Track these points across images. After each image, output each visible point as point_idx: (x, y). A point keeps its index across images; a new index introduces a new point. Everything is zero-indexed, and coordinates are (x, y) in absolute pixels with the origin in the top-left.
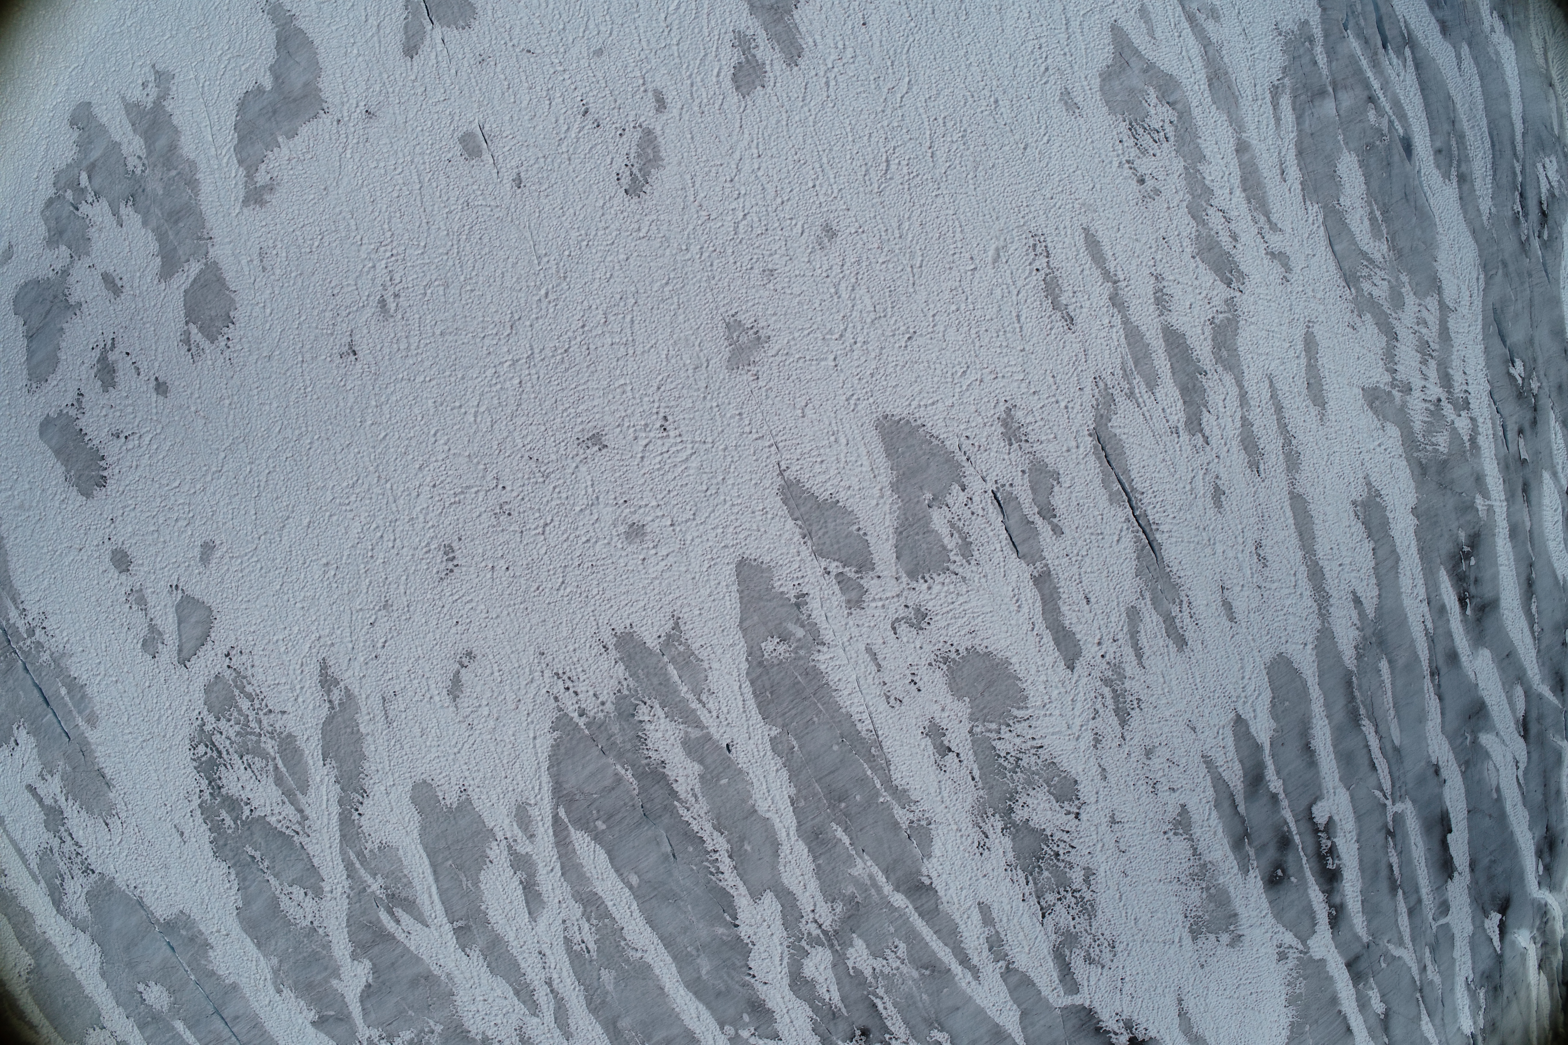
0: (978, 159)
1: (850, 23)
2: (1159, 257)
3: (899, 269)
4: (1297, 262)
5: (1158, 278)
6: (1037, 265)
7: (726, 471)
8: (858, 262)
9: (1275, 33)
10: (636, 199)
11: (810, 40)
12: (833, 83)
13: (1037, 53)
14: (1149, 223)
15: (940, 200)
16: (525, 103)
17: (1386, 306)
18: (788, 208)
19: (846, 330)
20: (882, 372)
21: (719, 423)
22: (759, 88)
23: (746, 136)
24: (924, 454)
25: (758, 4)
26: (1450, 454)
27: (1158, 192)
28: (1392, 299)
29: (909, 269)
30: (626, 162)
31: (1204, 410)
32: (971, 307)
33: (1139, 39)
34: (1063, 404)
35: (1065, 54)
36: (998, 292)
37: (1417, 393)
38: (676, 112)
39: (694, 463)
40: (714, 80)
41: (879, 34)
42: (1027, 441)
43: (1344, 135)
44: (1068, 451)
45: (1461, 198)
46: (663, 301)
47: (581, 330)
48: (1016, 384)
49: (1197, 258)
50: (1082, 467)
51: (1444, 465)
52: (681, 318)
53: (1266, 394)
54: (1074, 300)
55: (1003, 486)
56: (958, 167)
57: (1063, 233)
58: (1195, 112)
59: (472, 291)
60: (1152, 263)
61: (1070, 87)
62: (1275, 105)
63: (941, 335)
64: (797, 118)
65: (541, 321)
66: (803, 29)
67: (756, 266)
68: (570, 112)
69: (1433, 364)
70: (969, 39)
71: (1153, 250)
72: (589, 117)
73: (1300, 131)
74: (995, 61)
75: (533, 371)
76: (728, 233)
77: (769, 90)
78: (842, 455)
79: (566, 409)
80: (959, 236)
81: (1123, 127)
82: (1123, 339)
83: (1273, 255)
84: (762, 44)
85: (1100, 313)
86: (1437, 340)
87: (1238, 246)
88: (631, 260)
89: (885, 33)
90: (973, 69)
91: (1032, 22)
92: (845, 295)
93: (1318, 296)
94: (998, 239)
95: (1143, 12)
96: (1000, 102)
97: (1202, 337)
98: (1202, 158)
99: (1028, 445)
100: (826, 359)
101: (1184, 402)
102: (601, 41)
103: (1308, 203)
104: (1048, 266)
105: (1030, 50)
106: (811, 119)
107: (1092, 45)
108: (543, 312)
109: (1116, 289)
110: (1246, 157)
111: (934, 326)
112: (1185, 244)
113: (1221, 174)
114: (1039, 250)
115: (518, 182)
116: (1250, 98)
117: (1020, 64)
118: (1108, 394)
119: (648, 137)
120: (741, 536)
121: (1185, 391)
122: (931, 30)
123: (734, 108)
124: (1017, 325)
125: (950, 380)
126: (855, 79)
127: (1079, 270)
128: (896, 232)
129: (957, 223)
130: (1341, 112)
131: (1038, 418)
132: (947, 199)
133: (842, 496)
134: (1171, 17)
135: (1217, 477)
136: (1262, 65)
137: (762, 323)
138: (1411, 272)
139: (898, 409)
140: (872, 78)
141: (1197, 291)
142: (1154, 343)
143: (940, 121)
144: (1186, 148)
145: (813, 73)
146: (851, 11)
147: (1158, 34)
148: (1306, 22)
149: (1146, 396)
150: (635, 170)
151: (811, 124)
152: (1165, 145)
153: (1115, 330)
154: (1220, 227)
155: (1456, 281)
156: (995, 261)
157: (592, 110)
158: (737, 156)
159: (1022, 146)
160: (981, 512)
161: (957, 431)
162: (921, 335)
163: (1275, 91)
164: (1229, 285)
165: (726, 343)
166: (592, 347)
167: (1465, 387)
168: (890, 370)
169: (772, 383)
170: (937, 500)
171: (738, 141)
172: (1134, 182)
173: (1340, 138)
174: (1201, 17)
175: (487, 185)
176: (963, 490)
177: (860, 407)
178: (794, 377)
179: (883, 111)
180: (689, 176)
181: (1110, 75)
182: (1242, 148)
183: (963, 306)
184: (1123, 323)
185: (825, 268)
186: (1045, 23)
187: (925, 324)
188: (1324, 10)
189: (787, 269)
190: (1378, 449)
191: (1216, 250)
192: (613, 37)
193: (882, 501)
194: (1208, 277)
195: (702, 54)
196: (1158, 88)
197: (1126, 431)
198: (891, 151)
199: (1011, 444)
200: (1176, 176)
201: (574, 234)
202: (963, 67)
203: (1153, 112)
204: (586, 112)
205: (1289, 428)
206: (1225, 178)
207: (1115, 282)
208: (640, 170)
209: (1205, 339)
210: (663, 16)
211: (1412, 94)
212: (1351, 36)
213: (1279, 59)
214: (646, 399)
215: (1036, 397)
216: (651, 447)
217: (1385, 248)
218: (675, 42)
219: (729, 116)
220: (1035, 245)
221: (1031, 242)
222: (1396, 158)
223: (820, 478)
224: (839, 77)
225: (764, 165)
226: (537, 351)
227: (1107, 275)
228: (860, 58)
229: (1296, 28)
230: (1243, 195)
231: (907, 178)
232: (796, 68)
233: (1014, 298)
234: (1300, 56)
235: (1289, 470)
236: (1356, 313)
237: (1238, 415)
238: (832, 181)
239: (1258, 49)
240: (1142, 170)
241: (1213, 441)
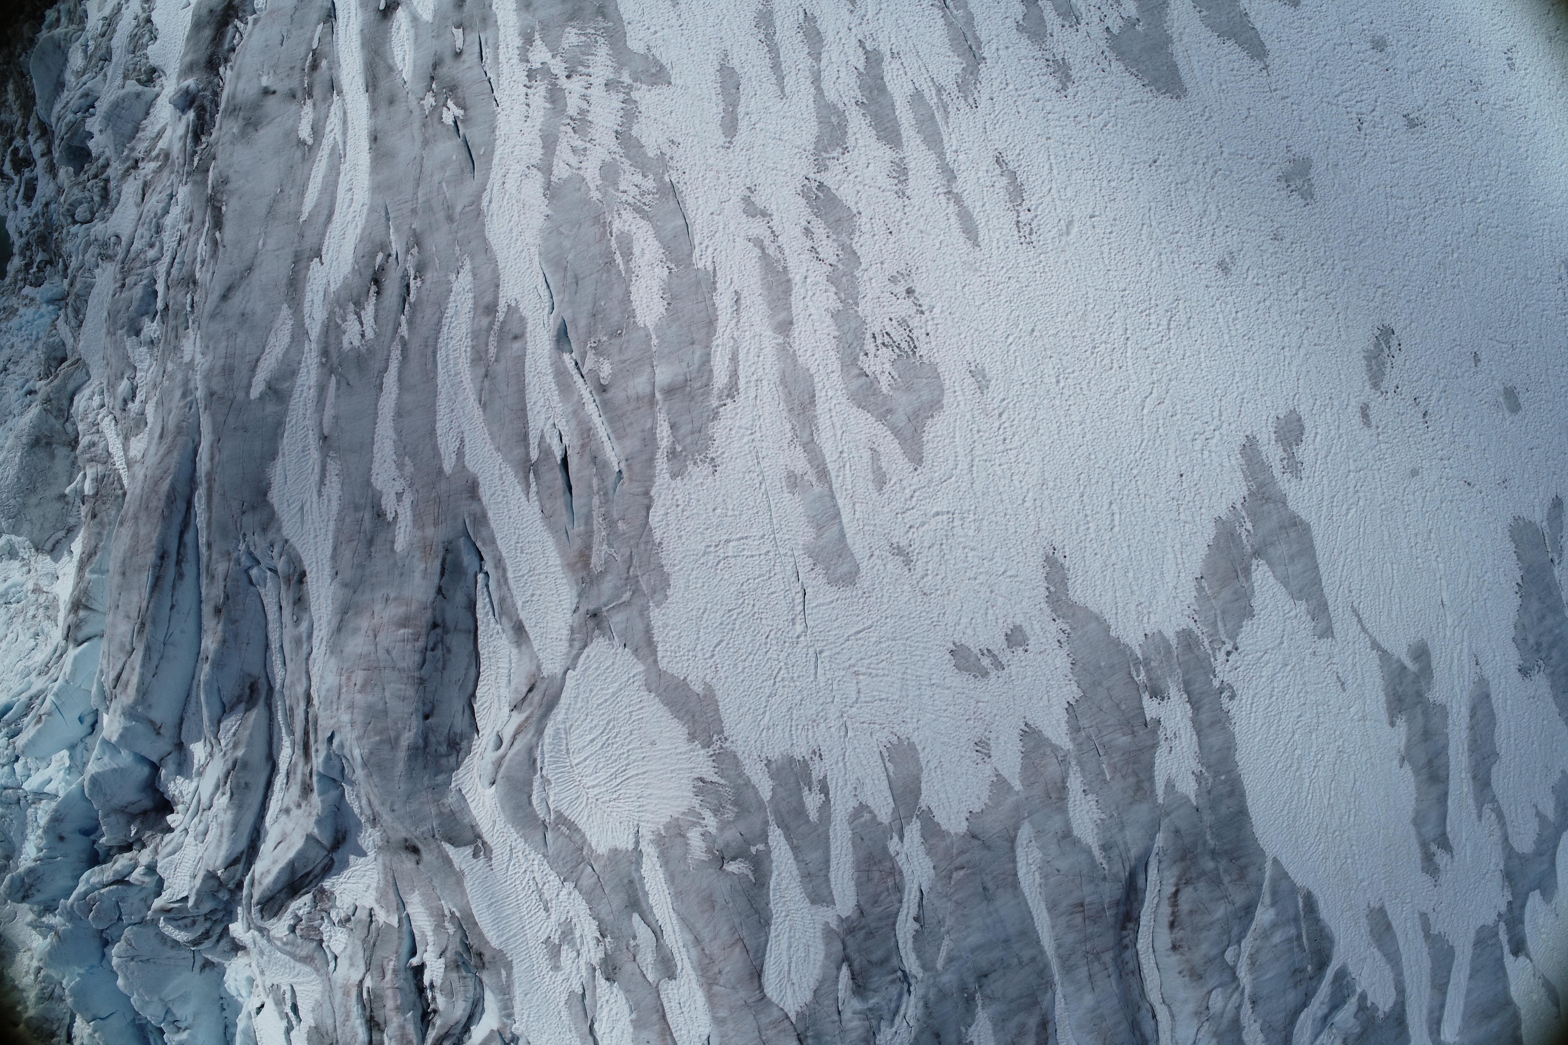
0: (1082, 323)
1: (1196, 476)
2: (899, 214)
3: (1162, 225)
4: (734, 206)
5: (901, 194)
6: (1030, 215)
7: (1311, 77)
8: (1199, 237)
9: (718, 461)
10: (1386, 323)
11: (1233, 462)
12: (1216, 414)
13: (1009, 433)
14: (906, 249)
15: (1122, 285)
16: (1472, 432)
17: (626, 164)
18: (1260, 295)
19: (1212, 177)
20: (1181, 136)
21: (1318, 117)
22: (1281, 416)
23: (1294, 370)
24: (1144, 62)
25: (1280, 505)
26: (563, 26)
27: (893, 280)
28: (617, 173)
29: (1153, 223)
30: (1394, 360)
31: (862, 70)
32: (1096, 182)
33: (890, 447)
34: (1011, 87)
35: (978, 431)
36: (1070, 193)
37: (598, 81)
38: (1353, 402)
39: (1336, 89)
40: (1319, 430)
41: (1169, 463)
42: (1047, 60)
43: (650, 345)
44: (1007, 48)
45: (498, 286)
46: (1364, 227)
47: (1427, 215)
48: (1056, 109)
49: (855, 211)
50: (994, 32)
51: (573, 16)
52: (1350, 209)
53: (789, 82)
54: (994, 179)
55: (1071, 26)
56: (1102, 316)
57: (1001, 243)
58: (836, 366)
59: (1507, 268)
60: (907, 209)
61: (978, 395)
62: (734, 375)
63: (1126, 161)
64: (1249, 381)
65: (1456, 229)
66: (1240, 474)
67: (1288, 245)
68: (1438, 417)
69: (572, 111)
70: (1080, 451)
71: (905, 221)
72: (1422, 409)
73: (708, 346)
74: (1055, 426)
75: (1460, 189)
76: (1311, 279)
77: (1273, 413)
78: (1215, 72)
79: (1436, 152)
80: (1105, 249)
81: (922, 350)
82: (946, 139)
83: (764, 214)
84: (1277, 462)
85: (968, 164)
86: (561, 135)
87: (804, 223)
88: (1389, 268)
89: (1162, 464)
90: (1079, 418)
91: (1010, 469)
92: (1212, 207)
93: (713, 173)
94: (1067, 243)
95: (880, 481)
96: (1054, 380)
97: (858, 136)
98: (835, 315)
99: (1047, 57)
100: (1230, 154)
101: (882, 78)
102: (1412, 485)
103: (710, 268)
104: (1018, 212)
105: (1016, 438)
106: (1237, 379)
107: (947, 441)
108: (1455, 237)
109: (949, 186)
110: (782, 316)
111: (1132, 169)
112: (868, 225)
113: (814, 298)
114: (1027, 229)
115: (1476, 358)
116: (765, 383)
117: (1028, 422)
118: (964, 92)
119: (1376, 379)
120: (1297, 24)
121: (882, 89)
122: (1117, 463)
123: (1304, 400)
124: (1053, 161)
125: (1120, 121)
126: (1195, 416)
127: (987, 206)
128: (1164, 260)
129: (1107, 262)
130: (649, 369)
131: (1035, 78)
132: (1115, 285)
133: (1215, 40)
134: (848, 475)
135: (852, 12)
136: (744, 421)
137: (1284, 193)
138: (587, 201)
139: (1166, 103)
140: (1179, 416)
141: (859, 179)
142: (912, 133)
143: (1116, 366)
144: (854, 325)
145: (1233, 427)
146: (1193, 490)
147: (867, 455)
148: (674, 476)
149: (925, 86)
150: (1386, 350)
151: (1237, 374)
152: (877, 330)
153: (954, 148)
154: (824, 243)
155: (522, 197)
156: (1070, 223)
157: (1420, 415)
158: (1302, 352)
159: (1035, 333)
160: (1092, 8)
161: (1113, 77)
162: (1145, 162)
163: (732, 390)
164: (821, 185)
165: (1313, 181)
166: (1417, 199)
167: (529, 91)
168: (1174, 137)
169: (1276, 140)
170: (1131, 23)
171: (1301, 365)
172: (917, 291)
173: (655, 341)
174: (811, 477)
175: (1499, 361)
176: (1108, 28)
177: (1201, 108)
178: (1257, 143)
179: (1170, 380)
180: (1344, 337)
181: (931, 407)
182: (785, 327)
183: (1104, 184)
184: (944, 154)
185: (1229, 235)
186: (996, 468)
187: (1141, 172)
188: (647, 493)
189: (1262, 238)
190: (658, 28)
191: (832, 219)
192: (1402, 487)
193: (1181, 30)
194: (846, 193)
195: (1329, 458)
196: (876, 392)
197: (947, 59)
198: (1165, 339)
199: (1063, 59)
200: (869, 296)
201: (1434, 301)
202: (1088, 421)
203: (887, 366)
204: (1425, 415)
205: (767, 49)
206: (810, 293)
207: (949, 192)
208: (1382, 350)
209: (855, 134)
210: (1361, 503)
211: (540, 404)
212: (615, 464)
213: (718, 430)
214: (1375, 147)
215: (1037, 96)
216: (1370, 108)
217: (617, 226)
218: (1352, 475)
219: (1308, 391)
220: (1030, 234)
221: (1034, 237)
222: (582, 323)
223: (1235, 57)
224: (1210, 419)
225: (1280, 339)
226: (1458, 205)
227: (958, 200)
228: (1188, 438)
229: (689, 469)
230: (791, 276)
231: (1152, 311)
232: (1248, 433)
233: (1054, 186)
234: (692, 433)
235: (771, 13)
236: (667, 157)
237: (824, 62)
238: (1220, 316)
239: (745, 440)
240: (909, 302)
241: (854, 42)
